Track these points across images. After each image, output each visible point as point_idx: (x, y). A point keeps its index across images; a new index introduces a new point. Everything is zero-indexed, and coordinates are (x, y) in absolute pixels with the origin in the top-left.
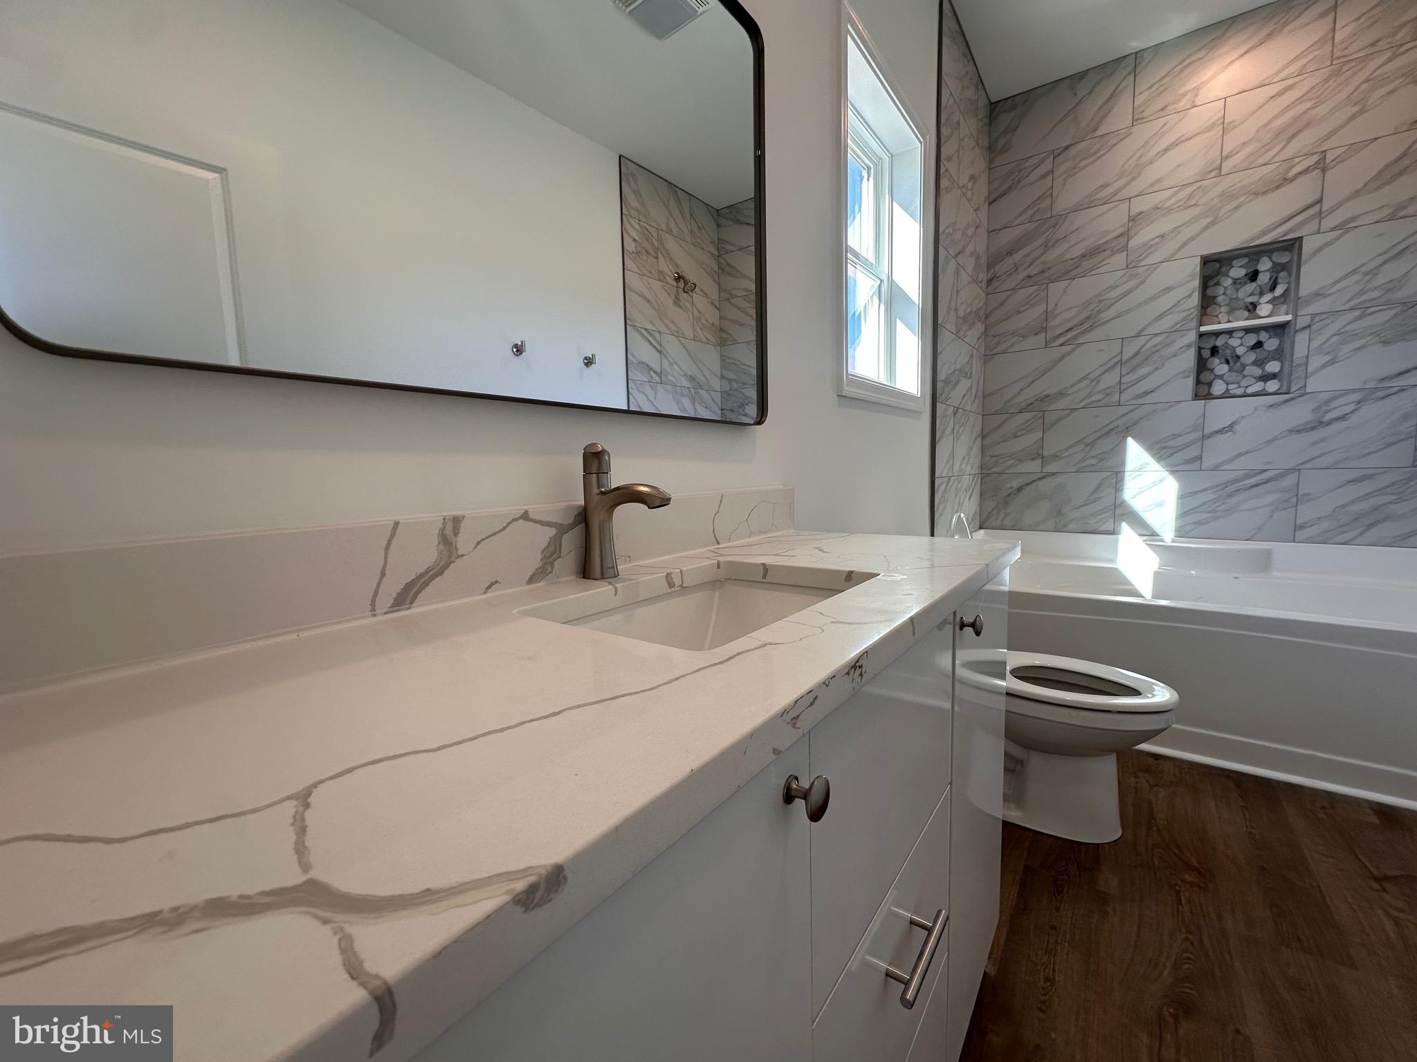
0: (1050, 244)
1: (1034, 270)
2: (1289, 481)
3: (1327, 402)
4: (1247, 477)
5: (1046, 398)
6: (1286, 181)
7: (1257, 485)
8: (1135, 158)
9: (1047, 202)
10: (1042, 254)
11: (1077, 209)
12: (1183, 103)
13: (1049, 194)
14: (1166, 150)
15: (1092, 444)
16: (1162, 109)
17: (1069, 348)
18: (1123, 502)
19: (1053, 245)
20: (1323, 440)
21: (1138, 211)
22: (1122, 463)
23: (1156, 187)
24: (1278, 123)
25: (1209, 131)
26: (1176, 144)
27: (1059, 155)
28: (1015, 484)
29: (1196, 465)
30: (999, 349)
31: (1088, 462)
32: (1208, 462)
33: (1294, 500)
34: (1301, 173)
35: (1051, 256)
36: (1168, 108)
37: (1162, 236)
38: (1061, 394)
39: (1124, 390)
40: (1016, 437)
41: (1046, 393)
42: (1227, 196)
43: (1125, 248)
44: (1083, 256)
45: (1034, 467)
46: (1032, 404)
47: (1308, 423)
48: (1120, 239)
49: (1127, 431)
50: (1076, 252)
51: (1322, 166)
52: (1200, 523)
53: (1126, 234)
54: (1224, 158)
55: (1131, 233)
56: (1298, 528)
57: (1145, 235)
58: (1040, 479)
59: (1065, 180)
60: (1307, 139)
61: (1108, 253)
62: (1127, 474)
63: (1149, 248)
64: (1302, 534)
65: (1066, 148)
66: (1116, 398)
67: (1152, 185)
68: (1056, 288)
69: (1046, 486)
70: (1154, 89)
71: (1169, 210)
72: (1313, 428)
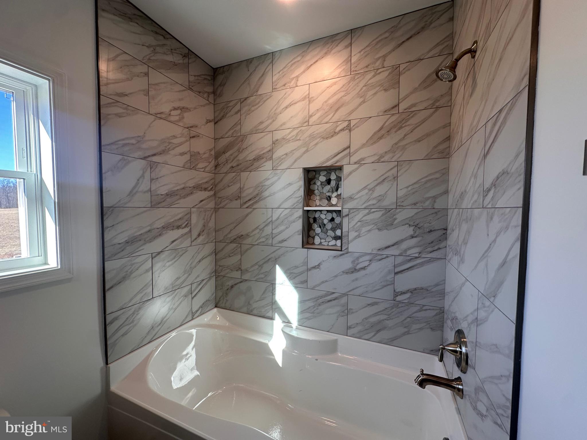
0: (241, 150)
1: (234, 164)
2: (344, 300)
3: (358, 258)
4: (326, 295)
5: (241, 237)
6: (335, 133)
7: (331, 301)
8: (274, 110)
9: (239, 127)
10: (237, 156)
11: (251, 133)
12: (292, 83)
13: (239, 123)
14: (286, 108)
15: (261, 266)
16: (284, 85)
17: (249, 210)
18: (276, 301)
19: (242, 151)
20: (357, 279)
21: (276, 139)
22: (275, 279)
23: (283, 127)
24: (331, 101)
25: (303, 100)
26: (290, 105)
27: (243, 102)
28: (230, 283)
29: (304, 285)
30: (221, 206)
31: (259, 276)
32: (310, 284)
33: (346, 311)
34: (341, 130)
35: (241, 157)
36: (286, 85)
37: (286, 154)
38: (248, 235)
39: (274, 237)
40: (230, 256)
41: (241, 234)
42: (312, 137)
43: (271, 158)
44: (254, 159)
45: (237, 274)
46: (235, 239)
47: (350, 269)
48: (269, 153)
49: (276, 261)
50: (251, 157)
51: (349, 128)
52: (308, 319)
53: (271, 151)
54: (311, 116)
55: (274, 150)
56: (349, 328)
57: (279, 153)
58: (240, 282)
59: (246, 116)
60: (342, 113)
61: (264, 160)
62: (277, 285)
63: (281, 160)
64: (350, 332)
65: (246, 99)
66: (270, 242)
67: (281, 125)
68: (244, 175)
69: (243, 286)
70: (281, 73)
71: (289, 141)
72: (352, 272)
